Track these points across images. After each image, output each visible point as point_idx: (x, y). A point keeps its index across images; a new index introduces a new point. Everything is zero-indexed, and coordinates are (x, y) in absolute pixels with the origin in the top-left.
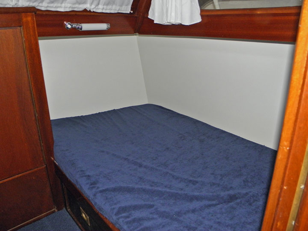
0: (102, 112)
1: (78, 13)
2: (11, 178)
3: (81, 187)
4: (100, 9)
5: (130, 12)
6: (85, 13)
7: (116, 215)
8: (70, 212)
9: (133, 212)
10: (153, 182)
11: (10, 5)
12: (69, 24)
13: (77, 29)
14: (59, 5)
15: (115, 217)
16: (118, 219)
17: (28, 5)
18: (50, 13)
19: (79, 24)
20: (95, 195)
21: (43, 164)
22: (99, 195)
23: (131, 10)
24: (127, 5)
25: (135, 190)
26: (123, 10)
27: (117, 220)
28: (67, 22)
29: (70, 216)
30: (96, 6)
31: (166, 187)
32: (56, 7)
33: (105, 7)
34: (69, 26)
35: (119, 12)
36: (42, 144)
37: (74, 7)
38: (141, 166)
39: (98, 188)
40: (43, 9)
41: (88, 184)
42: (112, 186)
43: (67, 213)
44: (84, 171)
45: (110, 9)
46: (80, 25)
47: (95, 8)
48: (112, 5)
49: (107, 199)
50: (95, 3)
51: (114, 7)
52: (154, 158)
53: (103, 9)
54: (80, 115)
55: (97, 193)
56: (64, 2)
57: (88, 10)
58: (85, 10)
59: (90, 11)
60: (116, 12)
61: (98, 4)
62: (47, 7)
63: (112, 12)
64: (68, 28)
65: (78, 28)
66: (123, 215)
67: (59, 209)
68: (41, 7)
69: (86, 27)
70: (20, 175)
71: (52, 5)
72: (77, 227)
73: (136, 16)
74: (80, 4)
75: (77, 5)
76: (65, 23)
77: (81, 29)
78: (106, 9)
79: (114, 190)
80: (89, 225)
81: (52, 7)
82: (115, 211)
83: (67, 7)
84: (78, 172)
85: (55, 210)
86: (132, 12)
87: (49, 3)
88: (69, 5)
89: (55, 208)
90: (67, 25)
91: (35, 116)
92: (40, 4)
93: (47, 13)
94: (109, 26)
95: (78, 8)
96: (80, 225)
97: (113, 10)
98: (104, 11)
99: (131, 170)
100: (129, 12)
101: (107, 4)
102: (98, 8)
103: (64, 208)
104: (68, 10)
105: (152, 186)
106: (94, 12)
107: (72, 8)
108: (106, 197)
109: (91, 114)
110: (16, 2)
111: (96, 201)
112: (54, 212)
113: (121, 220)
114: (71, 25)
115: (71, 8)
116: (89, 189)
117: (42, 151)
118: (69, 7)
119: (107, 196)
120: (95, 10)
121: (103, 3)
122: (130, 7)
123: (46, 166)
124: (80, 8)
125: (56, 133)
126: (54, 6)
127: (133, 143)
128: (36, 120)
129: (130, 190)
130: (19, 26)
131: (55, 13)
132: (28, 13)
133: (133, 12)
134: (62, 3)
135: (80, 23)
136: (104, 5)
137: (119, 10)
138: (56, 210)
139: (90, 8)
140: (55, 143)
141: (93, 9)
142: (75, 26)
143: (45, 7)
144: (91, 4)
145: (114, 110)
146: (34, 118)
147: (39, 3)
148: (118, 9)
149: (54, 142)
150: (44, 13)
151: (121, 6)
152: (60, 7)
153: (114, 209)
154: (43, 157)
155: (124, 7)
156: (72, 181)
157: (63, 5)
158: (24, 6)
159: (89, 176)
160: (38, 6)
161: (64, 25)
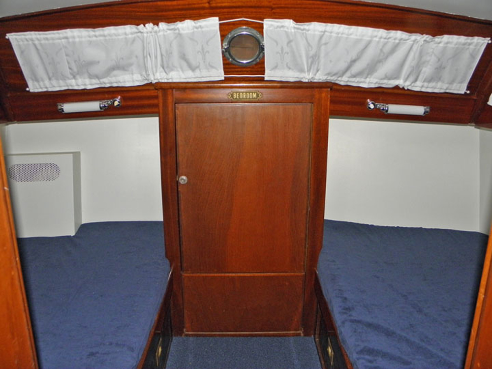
0: (402, 228)
1: (385, 90)
2: (262, 274)
3: (333, 309)
4: (418, 87)
5: (465, 93)
6: (396, 91)
7: (357, 353)
8: (317, 343)
9: (380, 359)
10: (426, 337)
11: (306, 79)
12: (372, 103)
13: (382, 111)
14: (363, 80)
15: (355, 356)
16: (358, 359)
17: (326, 79)
18: (351, 89)
19: (385, 104)
20: (343, 323)
21: (302, 271)
22: (347, 324)
23: (467, 90)
24: (461, 82)
25: (394, 335)
26: (454, 90)
27: (356, 360)
28: (371, 100)
29: (315, 348)
30: (412, 83)
31: (442, 350)
32: (358, 82)
33: (426, 84)
34: (372, 106)
35: (447, 91)
36: (307, 246)
37: (381, 82)
38: (420, 311)
39: (350, 316)
40: (342, 83)
41: (340, 307)
42: (368, 319)
43: (314, 343)
44: (342, 291)
45: (432, 88)
46: (387, 105)
47: (410, 85)
48: (437, 83)
49: (355, 332)
50: (412, 79)
51: (439, 84)
52: (446, 309)
53: (422, 86)
54: (370, 224)
55: (346, 320)
56: (369, 76)
57: (401, 87)
58: (397, 87)
59: (403, 88)
60: (442, 91)
61: (416, 80)
62: (348, 81)
63: (436, 91)
64: (370, 108)
65: (383, 109)
66: (367, 357)
67: (307, 334)
68: (340, 81)
69: (393, 109)
70: (273, 274)
71: (353, 79)
72: (319, 363)
73: (475, 98)
74: (389, 79)
75: (385, 81)
76: (368, 100)
77: (387, 111)
78: (427, 88)
79: (369, 325)
80: (332, 363)
81: (353, 82)
82: (359, 349)
83: (372, 83)
84: (336, 290)
85: (300, 333)
86: (468, 92)
87: (349, 77)
88: (375, 81)
89: (301, 330)
90: (369, 105)
91: (307, 209)
92: (340, 79)
93: (347, 88)
94: (428, 110)
95: (387, 84)
96: (323, 362)
97: (438, 88)
98: (424, 90)
99: (403, 311)
100: (463, 93)
101: (430, 80)
102: (415, 85)
103: (312, 336)
104: (373, 86)
105: (422, 340)
106: (408, 90)
107: (379, 84)
108: (355, 329)
109: (385, 226)
110: (312, 76)
111: (343, 330)
112: (299, 335)
113: (361, 361)
114: (374, 105)
115: (377, 84)
116: (340, 313)
117: (305, 254)
118: (375, 82)
119: (357, 328)
120: (410, 88)
121: (423, 79)
122: (465, 85)
123: (306, 274)
124: (390, 84)
125: (327, 238)
126: (356, 81)
127: (425, 280)
128: (307, 214)
129: (389, 334)
130: (310, 103)
131: (356, 89)
132: (323, 89)
133: (471, 92)
134: (366, 78)
135: (387, 104)
136: (424, 82)
137: (447, 89)
138: (302, 334)
139: (403, 85)
140: (322, 249)
141: (408, 86)
142: (380, 106)
143: (345, 82)
144: (406, 80)
145: (421, 228)
146: (304, 212)
147: (338, 77)
148: (445, 88)
149: (321, 247)
150: (343, 89)
151: (451, 83)
152: (364, 82)
153: (358, 345)
154: (304, 262)
155: (455, 85)
156: (327, 300)
157: (368, 80)
158: (320, 81)
159: (346, 299)
160: (336, 80)
161: (365, 104)
